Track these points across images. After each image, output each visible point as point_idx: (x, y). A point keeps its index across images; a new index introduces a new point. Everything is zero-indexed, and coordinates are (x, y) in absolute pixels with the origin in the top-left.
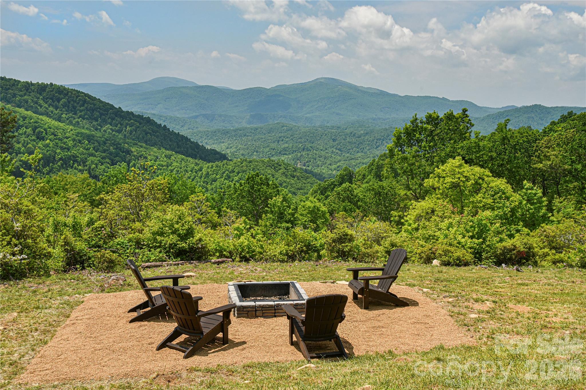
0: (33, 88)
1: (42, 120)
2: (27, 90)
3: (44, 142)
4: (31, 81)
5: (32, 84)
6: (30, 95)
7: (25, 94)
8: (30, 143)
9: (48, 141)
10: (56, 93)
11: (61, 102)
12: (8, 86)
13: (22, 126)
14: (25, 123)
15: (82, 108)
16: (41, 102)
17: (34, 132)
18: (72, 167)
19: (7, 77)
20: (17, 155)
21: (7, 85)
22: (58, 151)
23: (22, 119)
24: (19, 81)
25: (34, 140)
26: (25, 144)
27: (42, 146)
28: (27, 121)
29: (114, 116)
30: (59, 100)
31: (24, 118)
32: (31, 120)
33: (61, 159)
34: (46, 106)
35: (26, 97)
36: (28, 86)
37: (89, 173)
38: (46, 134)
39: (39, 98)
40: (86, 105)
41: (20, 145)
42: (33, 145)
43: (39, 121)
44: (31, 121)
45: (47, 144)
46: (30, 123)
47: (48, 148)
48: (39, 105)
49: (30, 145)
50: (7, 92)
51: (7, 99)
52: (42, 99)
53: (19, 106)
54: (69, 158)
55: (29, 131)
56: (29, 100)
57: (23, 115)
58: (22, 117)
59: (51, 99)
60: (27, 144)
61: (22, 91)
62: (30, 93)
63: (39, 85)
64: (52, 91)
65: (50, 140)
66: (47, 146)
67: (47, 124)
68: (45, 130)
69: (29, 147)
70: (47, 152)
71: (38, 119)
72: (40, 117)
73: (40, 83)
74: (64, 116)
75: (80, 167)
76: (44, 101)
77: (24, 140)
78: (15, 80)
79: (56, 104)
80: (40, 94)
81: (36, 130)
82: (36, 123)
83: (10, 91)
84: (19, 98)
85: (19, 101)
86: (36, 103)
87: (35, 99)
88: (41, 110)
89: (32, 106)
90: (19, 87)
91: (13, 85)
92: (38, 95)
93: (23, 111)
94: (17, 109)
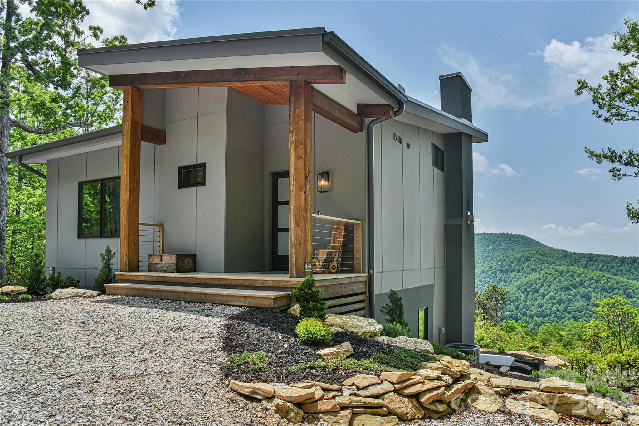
0: (627, 261)
1: (631, 283)
2: (622, 262)
5: (626, 258)
7: (621, 266)
9: (635, 299)
13: (616, 288)
16: (632, 270)
17: (625, 293)
19: (609, 255)
23: (616, 284)
24: (617, 257)
28: (620, 284)
31: (618, 283)
32: (623, 284)
35: (621, 268)
36: (623, 260)
38: (634, 293)
39: (631, 268)
43: (629, 284)
46: (622, 286)
47: (635, 304)
51: (607, 269)
52: (633, 268)
53: (615, 275)
55: (621, 292)
56: (624, 270)
58: (616, 282)
61: (618, 263)
62: (625, 264)
63: (631, 258)
67: (635, 287)
72: (630, 281)
73: (632, 256)
76: (635, 269)
80: (632, 265)
81: (626, 290)
82: (626, 285)
83: (610, 264)
84: (616, 268)
85: (616, 271)
86: (629, 271)
87: (628, 269)
88: (632, 277)
89: (626, 274)
90: (617, 261)
91: (613, 260)
92: (631, 266)
93: (618, 278)
94: (614, 277)
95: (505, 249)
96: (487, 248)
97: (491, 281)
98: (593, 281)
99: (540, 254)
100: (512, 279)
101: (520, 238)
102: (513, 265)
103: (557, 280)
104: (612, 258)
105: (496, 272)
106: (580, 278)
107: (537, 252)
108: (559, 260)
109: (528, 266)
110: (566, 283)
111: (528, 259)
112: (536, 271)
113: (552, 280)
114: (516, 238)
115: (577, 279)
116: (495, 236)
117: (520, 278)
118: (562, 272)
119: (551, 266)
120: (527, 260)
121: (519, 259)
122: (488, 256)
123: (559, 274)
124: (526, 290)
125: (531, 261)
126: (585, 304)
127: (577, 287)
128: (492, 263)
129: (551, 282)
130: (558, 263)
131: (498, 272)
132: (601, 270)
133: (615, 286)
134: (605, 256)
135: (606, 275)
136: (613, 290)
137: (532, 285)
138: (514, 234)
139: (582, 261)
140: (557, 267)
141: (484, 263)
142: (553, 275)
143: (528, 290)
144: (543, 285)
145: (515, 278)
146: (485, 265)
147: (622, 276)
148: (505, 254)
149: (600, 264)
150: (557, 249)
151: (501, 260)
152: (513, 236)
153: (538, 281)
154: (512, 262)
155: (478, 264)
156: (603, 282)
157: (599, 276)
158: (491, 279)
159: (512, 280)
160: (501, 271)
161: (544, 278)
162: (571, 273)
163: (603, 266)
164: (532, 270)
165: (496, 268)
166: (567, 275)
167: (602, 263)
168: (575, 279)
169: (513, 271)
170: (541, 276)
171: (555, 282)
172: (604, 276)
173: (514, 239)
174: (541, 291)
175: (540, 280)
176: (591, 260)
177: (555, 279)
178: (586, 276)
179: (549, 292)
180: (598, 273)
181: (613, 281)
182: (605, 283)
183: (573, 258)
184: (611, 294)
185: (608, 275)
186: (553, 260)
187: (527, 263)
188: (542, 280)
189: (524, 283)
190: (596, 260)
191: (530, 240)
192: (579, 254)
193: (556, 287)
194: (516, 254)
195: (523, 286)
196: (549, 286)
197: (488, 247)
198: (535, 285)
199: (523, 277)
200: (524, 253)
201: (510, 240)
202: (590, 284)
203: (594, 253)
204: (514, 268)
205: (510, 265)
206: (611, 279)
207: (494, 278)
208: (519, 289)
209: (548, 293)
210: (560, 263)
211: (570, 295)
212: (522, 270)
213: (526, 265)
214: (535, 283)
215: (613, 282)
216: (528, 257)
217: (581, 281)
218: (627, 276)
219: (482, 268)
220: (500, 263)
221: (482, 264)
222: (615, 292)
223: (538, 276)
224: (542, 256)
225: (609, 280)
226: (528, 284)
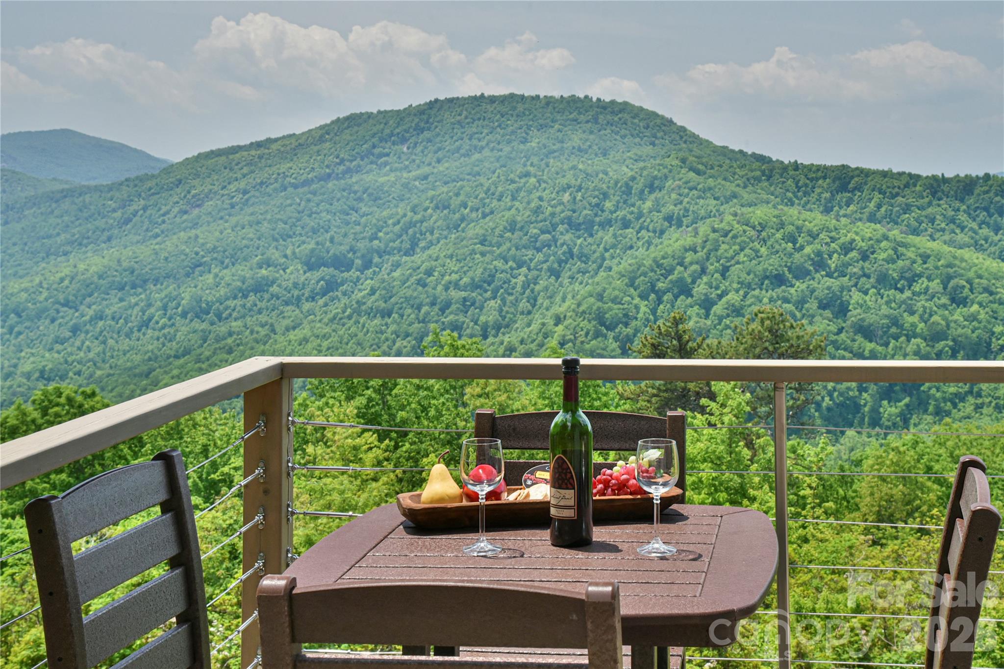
0: (945, 188)
1: (962, 260)
2: (934, 194)
3: (965, 309)
4: (943, 175)
5: (945, 180)
6: (939, 205)
7: (930, 204)
8: (936, 313)
9: (975, 307)
10: (997, 195)
12: (896, 190)
13: (920, 276)
14: (927, 269)
16: (962, 217)
17: (945, 288)
19: (895, 171)
20: (909, 341)
21: (894, 187)
23: (920, 261)
24: (918, 177)
25: (944, 306)
26: (926, 316)
27: (962, 319)
28: (930, 265)
31: (925, 258)
32: (939, 260)
34: (974, 225)
35: (930, 210)
36: (936, 186)
38: (971, 290)
39: (958, 210)
41: (915, 319)
42: (945, 318)
43: (957, 262)
44: (940, 263)
45: (972, 314)
46: (937, 268)
47: (975, 323)
48: (958, 226)
49: (935, 318)
50: (893, 201)
51: (893, 216)
52: (964, 211)
53: (916, 232)
55: (935, 285)
56: (938, 217)
57: (922, 250)
58: (921, 256)
59: (986, 209)
60: (931, 315)
61: (923, 198)
62: (940, 199)
63: (959, 181)
64: (987, 192)
65: (980, 304)
66: (973, 318)
67: (974, 269)
68: (969, 282)
69: (933, 323)
70: (973, 332)
71: (955, 257)
72: (959, 252)
73: (962, 175)
76: (969, 214)
77: (924, 307)
78: (910, 175)
79: (995, 221)
80: (962, 201)
81: (949, 282)
82: (949, 266)
83: (900, 199)
84: (916, 213)
85: (916, 220)
86: (953, 221)
87: (951, 213)
88: (962, 238)
89: (943, 230)
90: (918, 188)
91: (907, 186)
92: (957, 204)
93: (923, 243)
94: (911, 239)
95: (580, 150)
96: (522, 147)
97: (540, 256)
98: (853, 254)
99: (692, 169)
100: (606, 250)
101: (625, 115)
102: (608, 205)
103: (747, 251)
104: (904, 180)
105: (554, 226)
106: (817, 246)
107: (684, 160)
108: (750, 188)
109: (656, 208)
110: (775, 260)
111: (657, 183)
112: (679, 225)
113: (731, 252)
114: (613, 113)
115: (808, 250)
116: (548, 104)
117: (631, 247)
118: (763, 227)
119: (728, 208)
120: (652, 188)
121: (627, 184)
122: (527, 175)
123: (753, 233)
124: (653, 288)
125: (664, 192)
126: (833, 328)
127: (808, 273)
128: (541, 199)
129: (729, 259)
130: (746, 196)
131: (561, 228)
132: (872, 218)
133: (917, 268)
134: (885, 174)
135: (891, 234)
136: (911, 281)
137: (671, 271)
138: (608, 100)
139: (817, 190)
140: (744, 210)
141: (514, 198)
142: (735, 237)
143: (660, 285)
144: (703, 271)
145: (614, 246)
146: (517, 204)
147: (933, 237)
148: (581, 166)
149: (870, 200)
150: (741, 152)
151: (569, 187)
152: (605, 108)
153: (689, 257)
154: (605, 196)
155: (495, 203)
156: (883, 255)
157: (871, 239)
158: (539, 250)
159: (607, 255)
160: (573, 225)
161: (709, 246)
162: (790, 228)
163: (879, 206)
164: (669, 219)
165: (553, 215)
166: (779, 235)
168: (802, 248)
169: (609, 223)
170: (699, 240)
171: (741, 257)
172: (886, 238)
173: (609, 117)
174: (700, 289)
175: (695, 252)
176: (843, 188)
177: (742, 250)
178: (833, 239)
179: (725, 293)
180: (868, 230)
181: (911, 254)
182: (887, 261)
183: (790, 182)
184: (908, 294)
185: (895, 233)
186: (730, 187)
187: (653, 196)
188: (701, 254)
189: (648, 263)
190: (859, 187)
191: (658, 121)
192: (810, 168)
193: (744, 275)
194: (615, 167)
195: (645, 274)
196: (724, 272)
197: (524, 141)
198: (680, 269)
199: (640, 243)
200: (641, 164)
201: (596, 120)
202: (846, 265)
203: (853, 166)
204: (612, 212)
205: (597, 205)
206: (905, 245)
207: (549, 246)
208: (631, 284)
209: (720, 297)
210: (753, 197)
211: (786, 300)
212: (638, 219)
213: (649, 204)
214: (681, 264)
215: (913, 256)
216: (655, 178)
217: (819, 254)
218: (947, 237)
219: (507, 214)
220: (566, 197)
221: (507, 200)
222: (917, 287)
223: (689, 241)
224: (698, 173)
225: (901, 250)
226: (659, 266)
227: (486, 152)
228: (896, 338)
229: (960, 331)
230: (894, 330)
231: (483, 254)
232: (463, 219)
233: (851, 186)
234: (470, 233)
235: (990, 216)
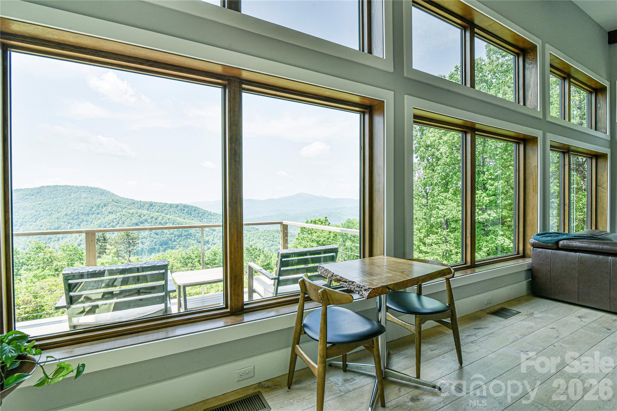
0: (173, 206)
5: (173, 204)
7: (170, 209)
10: (183, 207)
11: (185, 211)
13: (168, 222)
15: (194, 213)
16: (176, 211)
18: (189, 238)
19: (162, 202)
21: (162, 206)
22: (183, 232)
24: (167, 204)
28: (170, 220)
29: (208, 215)
30: (184, 210)
33: (185, 235)
34: (179, 213)
35: (170, 210)
36: (171, 206)
37: (197, 241)
40: (196, 211)
51: (162, 211)
53: (167, 214)
54: (188, 235)
59: (181, 210)
61: (168, 208)
62: (172, 208)
63: (175, 205)
64: (181, 207)
72: (176, 218)
73: (176, 203)
74: (186, 217)
75: (193, 238)
76: (178, 211)
80: (176, 208)
82: (174, 221)
83: (163, 208)
84: (167, 210)
85: (167, 212)
86: (175, 212)
88: (176, 215)
89: (172, 214)
90: (167, 206)
91: (165, 205)
92: (175, 209)
93: (168, 216)
94: (166, 215)
95: (85, 197)
96: (69, 197)
97: (75, 221)
99: (115, 202)
100: (93, 219)
101: (98, 190)
102: (93, 210)
103: (129, 219)
104: (164, 204)
105: (78, 215)
106: (145, 217)
107: (113, 200)
108: (130, 206)
109: (106, 210)
110: (136, 220)
111: (106, 205)
112: (112, 213)
113: (125, 219)
114: (94, 190)
115: (143, 218)
116: (76, 188)
117: (100, 219)
118: (133, 214)
119: (124, 210)
120: (105, 206)
121: (98, 205)
122: (71, 203)
123: (131, 215)
125: (108, 206)
126: (149, 233)
127: (144, 223)
128: (75, 208)
129: (124, 221)
130: (129, 207)
131: (80, 215)
132: (158, 212)
133: (167, 221)
134: (160, 203)
135: (162, 215)
136: (166, 224)
137: (110, 223)
138: (93, 187)
139: (145, 206)
140: (128, 210)
141: (67, 208)
142: (126, 216)
144: (118, 223)
145: (95, 219)
146: (68, 210)
147: (170, 215)
148: (86, 201)
149: (157, 208)
150: (127, 198)
151: (83, 206)
152: (92, 189)
153: (114, 220)
154: (93, 208)
155: (61, 209)
156: (160, 219)
158: (74, 220)
159: (93, 220)
160: (84, 214)
161: (119, 218)
162: (139, 214)
163: (159, 209)
164: (110, 212)
165: (78, 212)
166: (137, 215)
167: (159, 208)
168: (142, 218)
169: (94, 213)
170: (117, 217)
171: (128, 220)
173: (93, 191)
175: (116, 219)
176: (151, 206)
177: (128, 218)
178: (149, 216)
180: (157, 214)
181: (166, 218)
183: (139, 204)
185: (163, 215)
186: (125, 206)
187: (105, 208)
188: (118, 220)
190: (155, 206)
191: (107, 192)
192: (144, 202)
193: (128, 224)
194: (95, 201)
195: (103, 224)
196: (123, 223)
198: (112, 223)
199: (102, 218)
200: (102, 201)
201: (90, 191)
202: (152, 221)
203: (153, 201)
204: (94, 211)
205: (91, 210)
206: (165, 217)
207: (77, 219)
210: (130, 208)
212: (101, 212)
214: (113, 222)
216: (106, 204)
217: (146, 219)
218: (173, 215)
219: (65, 212)
221: (65, 209)
223: (115, 217)
224: (117, 203)
225: (164, 218)
227: (58, 198)
228: (163, 235)
229: (176, 233)
230: (162, 233)
231: (58, 221)
232: (52, 213)
233: (153, 205)
234: (54, 217)
235: (182, 211)
